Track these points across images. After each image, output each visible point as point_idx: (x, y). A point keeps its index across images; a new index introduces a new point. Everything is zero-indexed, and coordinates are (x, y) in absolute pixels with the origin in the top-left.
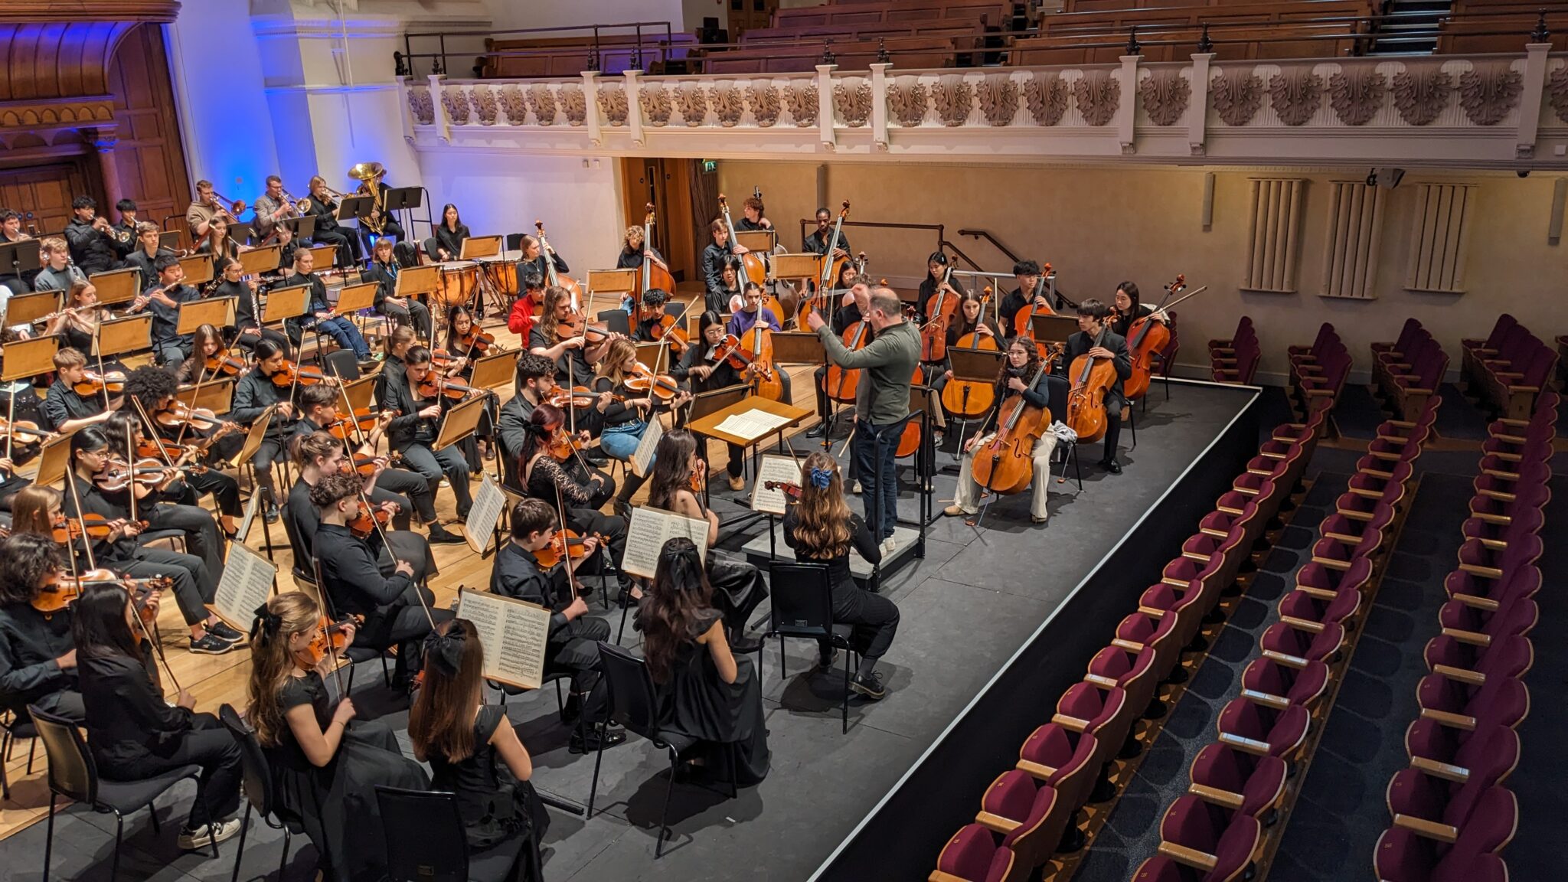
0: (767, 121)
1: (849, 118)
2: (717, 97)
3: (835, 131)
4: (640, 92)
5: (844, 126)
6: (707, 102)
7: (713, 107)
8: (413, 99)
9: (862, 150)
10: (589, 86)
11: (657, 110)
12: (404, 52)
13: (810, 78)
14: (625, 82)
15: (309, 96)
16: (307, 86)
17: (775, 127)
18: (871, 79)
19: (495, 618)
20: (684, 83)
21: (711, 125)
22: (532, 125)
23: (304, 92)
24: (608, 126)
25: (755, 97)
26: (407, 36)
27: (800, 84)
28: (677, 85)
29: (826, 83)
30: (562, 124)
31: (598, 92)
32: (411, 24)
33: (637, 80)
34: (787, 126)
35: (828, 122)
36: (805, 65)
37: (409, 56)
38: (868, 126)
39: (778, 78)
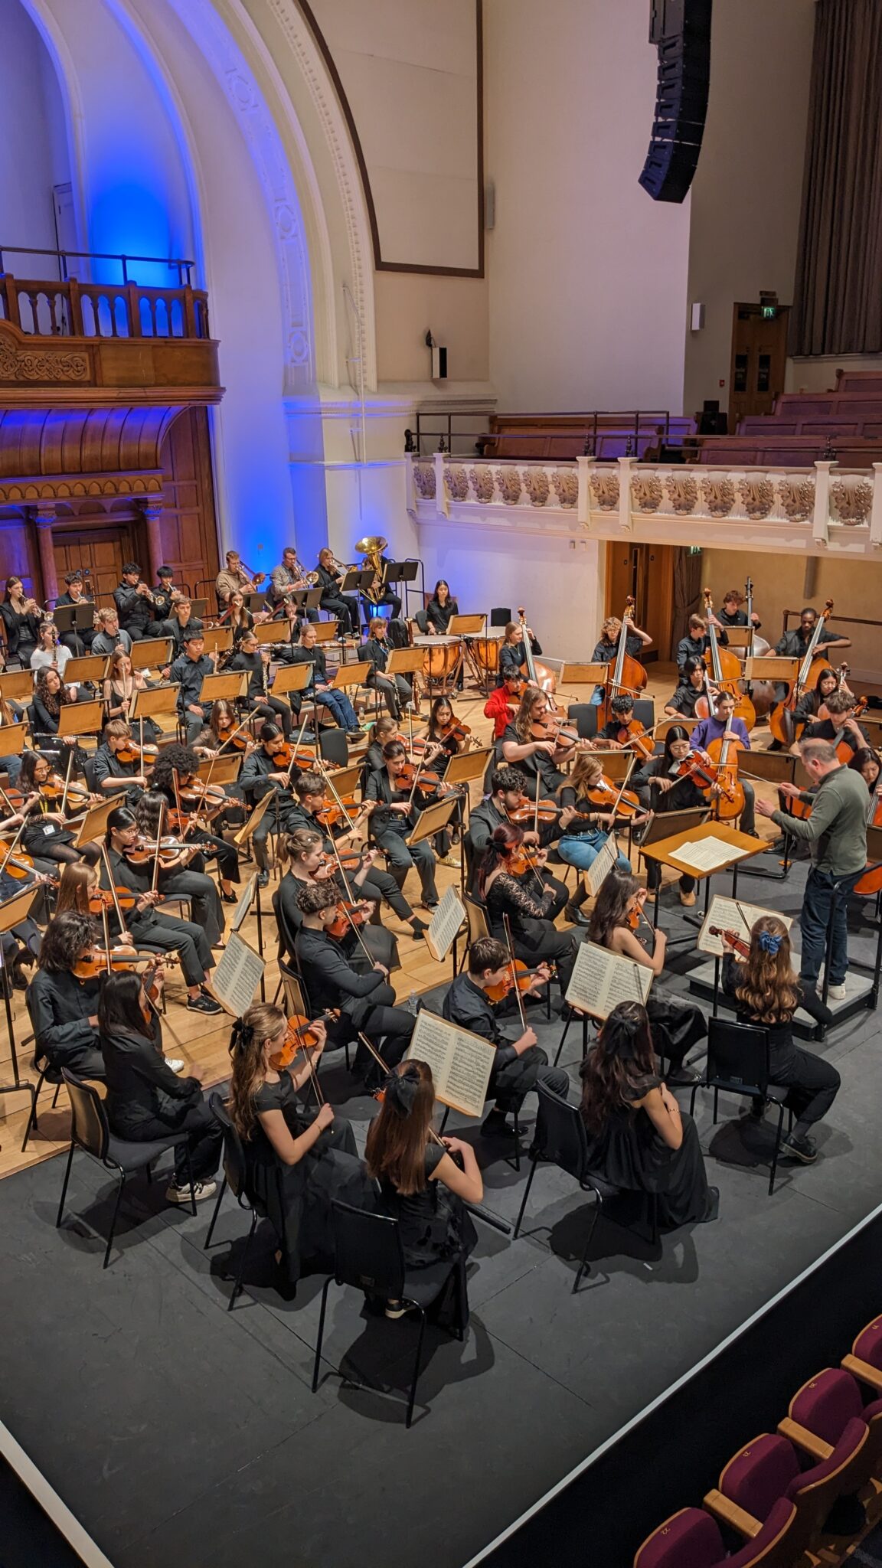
0: (758, 514)
1: (845, 515)
2: (709, 488)
3: (829, 528)
4: (633, 479)
5: (840, 524)
6: (699, 492)
7: (704, 497)
8: (418, 475)
9: (856, 548)
10: (584, 471)
11: (648, 497)
12: (414, 431)
13: (807, 473)
14: (619, 469)
15: (327, 472)
16: (327, 463)
17: (765, 520)
18: (873, 478)
19: (446, 1044)
20: (677, 473)
21: (700, 514)
22: (525, 506)
23: (323, 468)
24: (598, 510)
25: (748, 490)
26: (418, 415)
27: (796, 479)
28: (670, 474)
29: (824, 479)
30: (554, 506)
31: (592, 477)
32: (424, 403)
33: (631, 467)
34: (779, 520)
35: (822, 518)
36: (802, 459)
37: (418, 434)
38: (865, 525)
39: (774, 472)
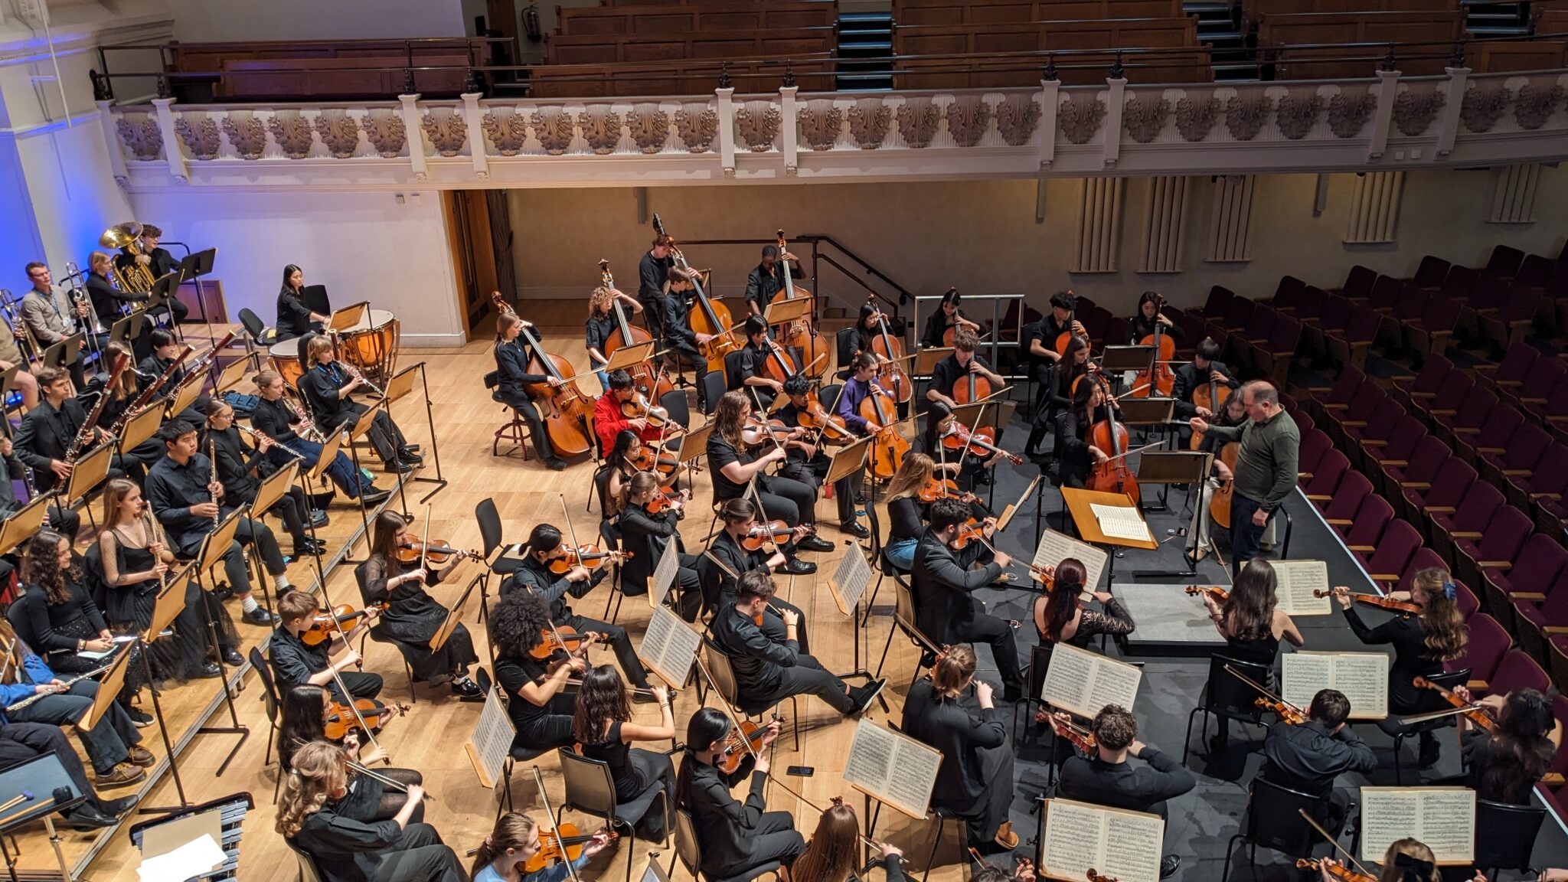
0: (652, 147)
1: (750, 141)
2: (587, 123)
3: (736, 155)
4: (485, 118)
5: (745, 151)
6: (575, 130)
7: (581, 133)
8: (125, 131)
9: (765, 174)
10: (410, 113)
11: (507, 137)
12: (99, 71)
13: (706, 102)
14: (464, 107)
15: (18, 142)
16: (16, 129)
17: (661, 153)
18: (780, 103)
20: (545, 109)
21: (579, 153)
22: (322, 158)
23: (11, 137)
24: (437, 157)
25: (636, 123)
26: (101, 49)
27: (696, 108)
28: (535, 110)
29: (726, 107)
30: (368, 156)
31: (424, 119)
32: (101, 34)
33: (479, 105)
34: (677, 152)
35: (728, 147)
36: (704, 86)
37: (107, 76)
38: (774, 150)
39: (667, 102)
